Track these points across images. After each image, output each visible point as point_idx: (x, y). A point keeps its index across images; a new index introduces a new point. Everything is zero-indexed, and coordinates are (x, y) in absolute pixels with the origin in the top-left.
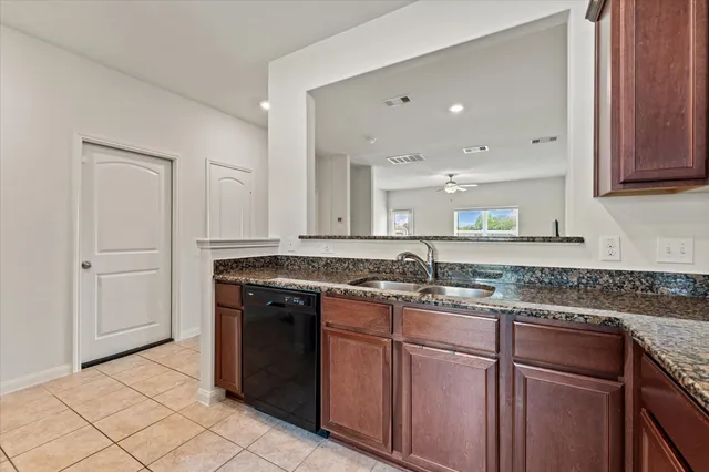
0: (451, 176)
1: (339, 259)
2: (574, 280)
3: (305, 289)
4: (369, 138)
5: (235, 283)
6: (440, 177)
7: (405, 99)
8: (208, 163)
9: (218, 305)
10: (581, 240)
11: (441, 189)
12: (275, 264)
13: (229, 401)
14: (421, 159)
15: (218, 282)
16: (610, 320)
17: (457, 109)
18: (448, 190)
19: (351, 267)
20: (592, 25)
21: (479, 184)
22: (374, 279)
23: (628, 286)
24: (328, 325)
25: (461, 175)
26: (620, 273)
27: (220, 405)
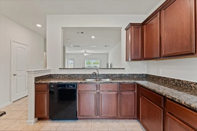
0: (85, 51)
1: (73, 74)
2: (123, 76)
3: (73, 83)
4: (68, 40)
5: (45, 84)
6: (83, 51)
7: (82, 33)
8: (12, 41)
9: (36, 91)
10: (124, 69)
11: (83, 54)
12: (50, 77)
13: (40, 121)
14: (80, 46)
15: (36, 84)
16: (134, 82)
17: (93, 37)
18: (85, 55)
19: (77, 76)
20: (125, 31)
21: (92, 54)
22: (85, 79)
23: (130, 76)
24: (79, 91)
25: (88, 51)
26: (129, 74)
27: (37, 123)
